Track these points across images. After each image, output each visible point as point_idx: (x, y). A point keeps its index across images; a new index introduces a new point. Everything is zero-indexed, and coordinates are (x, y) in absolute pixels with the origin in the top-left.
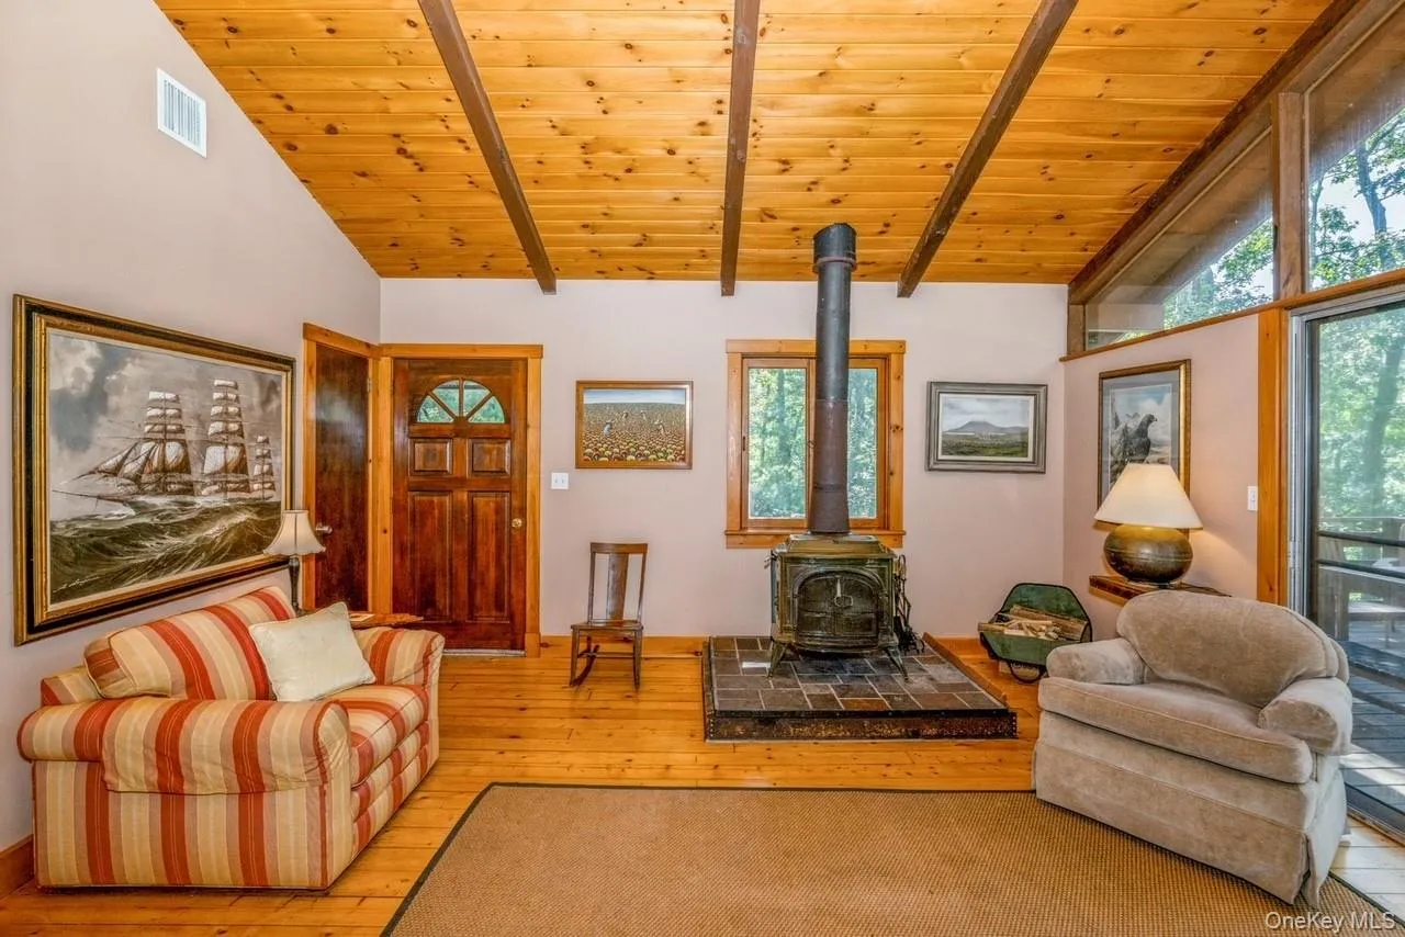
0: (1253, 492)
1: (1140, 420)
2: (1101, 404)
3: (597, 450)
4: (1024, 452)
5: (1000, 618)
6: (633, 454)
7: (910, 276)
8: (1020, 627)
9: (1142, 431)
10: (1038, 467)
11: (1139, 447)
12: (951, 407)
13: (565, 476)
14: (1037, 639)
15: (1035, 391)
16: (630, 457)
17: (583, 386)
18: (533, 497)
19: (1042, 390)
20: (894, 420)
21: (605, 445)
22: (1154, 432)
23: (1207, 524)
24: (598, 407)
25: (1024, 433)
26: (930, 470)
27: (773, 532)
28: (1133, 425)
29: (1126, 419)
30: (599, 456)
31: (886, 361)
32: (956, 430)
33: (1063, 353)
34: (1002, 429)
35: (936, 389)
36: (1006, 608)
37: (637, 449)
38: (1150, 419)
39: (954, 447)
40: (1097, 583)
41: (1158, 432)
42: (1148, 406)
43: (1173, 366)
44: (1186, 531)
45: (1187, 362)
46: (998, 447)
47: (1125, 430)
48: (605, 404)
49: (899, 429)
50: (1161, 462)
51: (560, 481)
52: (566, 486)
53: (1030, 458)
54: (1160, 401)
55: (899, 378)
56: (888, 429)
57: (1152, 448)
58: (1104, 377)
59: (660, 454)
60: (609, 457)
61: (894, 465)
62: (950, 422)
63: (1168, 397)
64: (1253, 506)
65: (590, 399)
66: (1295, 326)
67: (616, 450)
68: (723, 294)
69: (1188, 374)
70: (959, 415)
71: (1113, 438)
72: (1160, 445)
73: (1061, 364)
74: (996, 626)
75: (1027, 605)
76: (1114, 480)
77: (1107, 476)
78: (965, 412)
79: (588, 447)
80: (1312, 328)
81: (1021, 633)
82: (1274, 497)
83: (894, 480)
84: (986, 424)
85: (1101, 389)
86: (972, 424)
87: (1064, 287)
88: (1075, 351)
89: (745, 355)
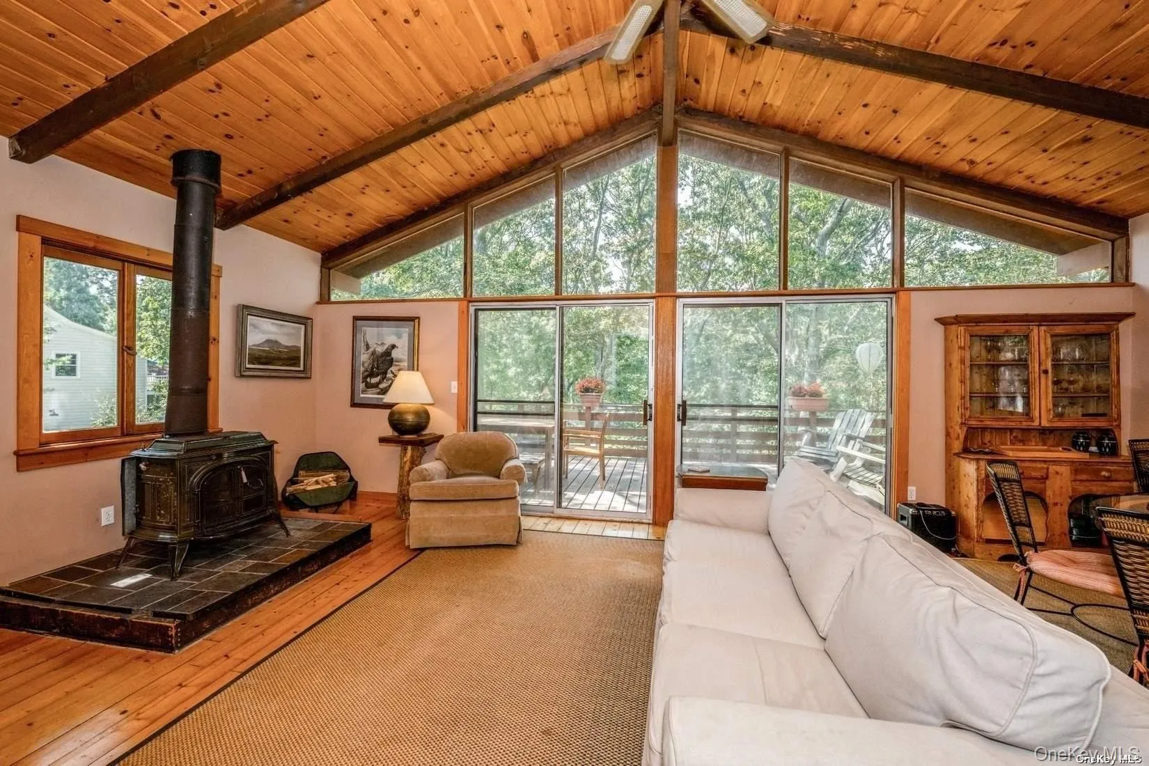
0: (454, 384)
1: (385, 347)
2: (354, 335)
4: (296, 364)
5: (293, 482)
8: (317, 483)
9: (387, 353)
10: (307, 375)
12: (254, 326)
14: (330, 487)
15: (304, 321)
19: (309, 321)
20: (213, 333)
22: (395, 354)
23: (436, 401)
26: (242, 376)
28: (380, 350)
29: (375, 346)
32: (258, 345)
33: (316, 299)
34: (285, 346)
35: (244, 312)
36: (296, 474)
38: (393, 347)
39: (257, 358)
40: (383, 440)
41: (400, 354)
42: (390, 340)
43: (412, 319)
44: (427, 405)
45: (418, 318)
46: (282, 359)
47: (373, 353)
49: (216, 340)
53: (302, 368)
54: (399, 336)
55: (217, 298)
57: (394, 363)
58: (356, 319)
61: (212, 372)
62: (253, 339)
63: (406, 336)
64: (455, 391)
66: (471, 309)
68: (15, 156)
69: (419, 324)
70: (261, 333)
71: (364, 357)
73: (316, 305)
75: (308, 469)
77: (359, 379)
80: (476, 312)
81: (319, 487)
82: (463, 386)
83: (212, 383)
84: (276, 342)
85: (354, 327)
86: (268, 341)
87: (319, 255)
88: (324, 299)
89: (45, 241)
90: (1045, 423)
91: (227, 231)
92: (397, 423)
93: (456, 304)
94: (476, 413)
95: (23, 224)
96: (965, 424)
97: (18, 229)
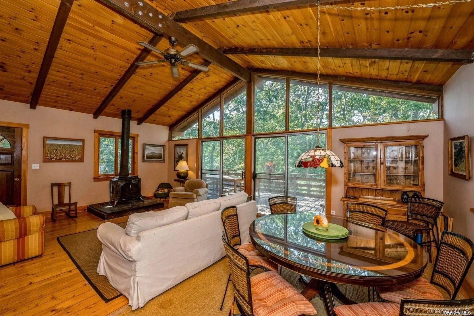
0: (196, 164)
2: (175, 150)
3: (51, 157)
4: (161, 158)
5: (157, 191)
6: (64, 158)
7: (140, 121)
8: (161, 191)
10: (164, 161)
11: (181, 158)
12: (148, 149)
13: (38, 165)
14: (164, 193)
15: (163, 146)
16: (63, 159)
17: (46, 138)
18: (25, 171)
20: (136, 151)
21: (54, 156)
23: (190, 170)
24: (52, 145)
25: (161, 154)
26: (144, 162)
27: (107, 177)
28: (180, 154)
30: (52, 159)
31: (135, 139)
32: (149, 154)
33: (168, 140)
34: (157, 154)
35: (144, 145)
36: (158, 188)
37: (66, 157)
38: (183, 153)
39: (148, 157)
40: (175, 180)
41: (184, 155)
42: (182, 151)
43: (186, 145)
44: (187, 171)
45: (188, 145)
46: (156, 157)
48: (55, 144)
49: (137, 153)
50: (184, 160)
51: (36, 166)
52: (38, 168)
53: (162, 160)
55: (137, 142)
56: (134, 153)
58: (175, 145)
59: (73, 158)
60: (56, 159)
61: (136, 161)
62: (147, 152)
63: (185, 150)
64: (196, 167)
65: (48, 142)
66: (200, 141)
67: (58, 157)
68: (94, 118)
69: (188, 146)
70: (150, 151)
71: (177, 156)
72: (184, 157)
73: (168, 142)
74: (157, 192)
75: (161, 187)
76: (177, 164)
77: (176, 163)
78: (150, 150)
79: (48, 156)
80: (202, 142)
81: (162, 192)
82: (198, 165)
83: (136, 164)
84: (154, 153)
85: (175, 147)
86: (152, 152)
87: (168, 127)
88: (170, 140)
89: (99, 134)
90: (383, 187)
91: (141, 125)
92: (179, 175)
93: (196, 140)
94: (202, 174)
95: (95, 131)
96: (346, 185)
97: (94, 133)
